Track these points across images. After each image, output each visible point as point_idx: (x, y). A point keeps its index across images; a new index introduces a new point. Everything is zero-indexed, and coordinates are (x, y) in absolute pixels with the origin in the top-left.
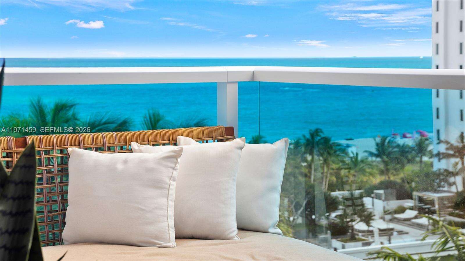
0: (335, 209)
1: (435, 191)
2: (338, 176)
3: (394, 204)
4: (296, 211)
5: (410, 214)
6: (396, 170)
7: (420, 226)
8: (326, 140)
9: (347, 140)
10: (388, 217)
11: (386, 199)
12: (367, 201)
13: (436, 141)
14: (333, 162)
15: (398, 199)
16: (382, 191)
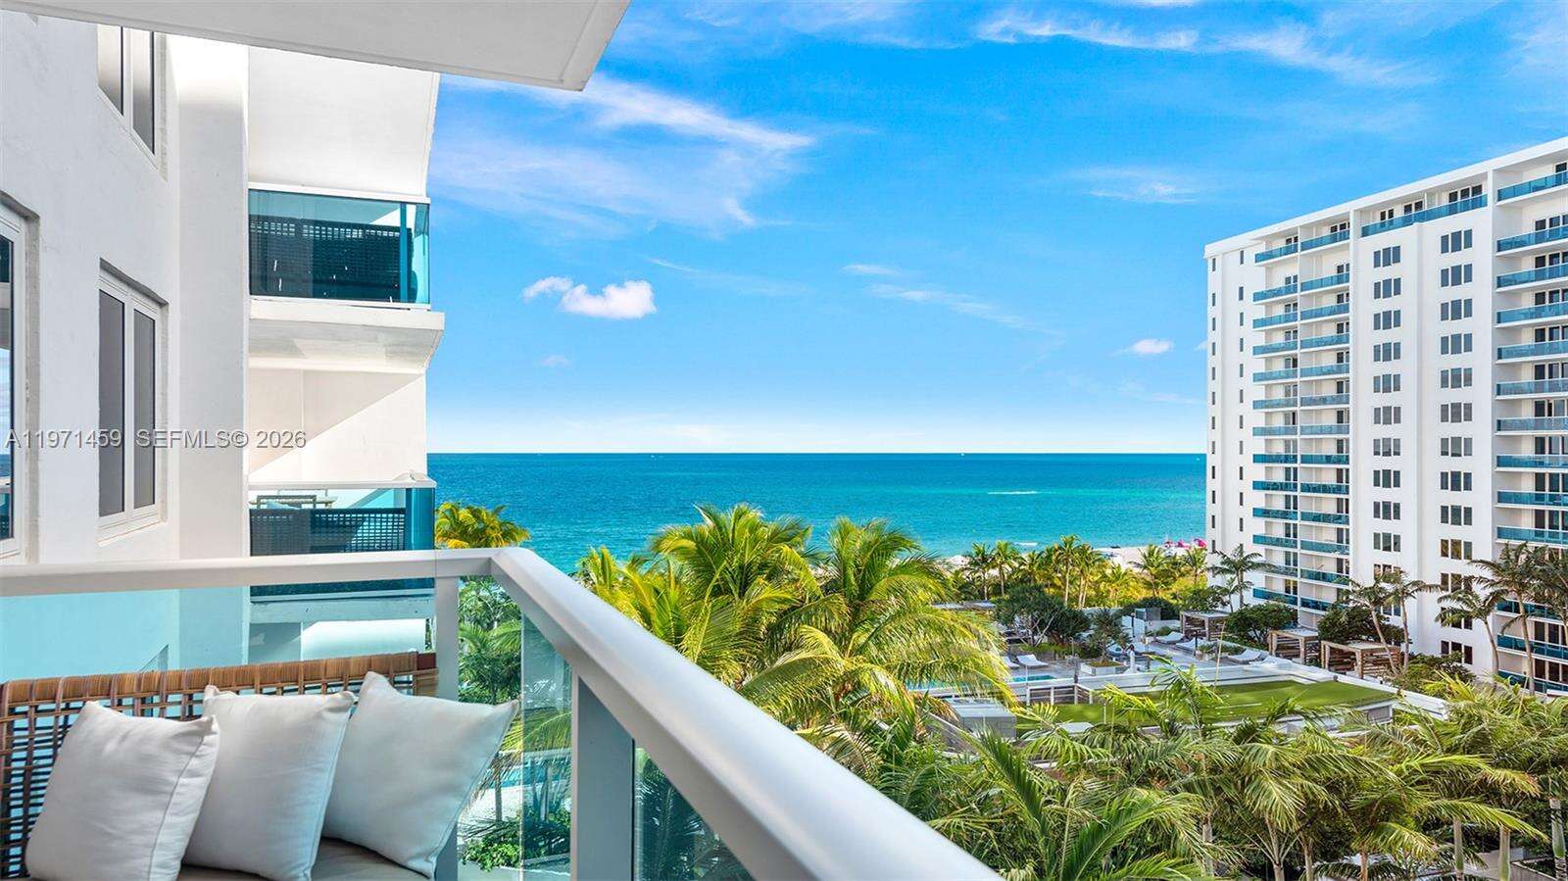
0: (1087, 629)
1: (1206, 610)
2: (1097, 590)
3: (1157, 625)
4: (1042, 630)
5: (1174, 636)
6: (1166, 584)
7: (1187, 651)
8: (1083, 551)
9: (1113, 547)
10: (1148, 640)
11: (1149, 619)
12: (1126, 621)
13: (1210, 549)
14: (1091, 574)
15: (1162, 619)
16: (1144, 610)
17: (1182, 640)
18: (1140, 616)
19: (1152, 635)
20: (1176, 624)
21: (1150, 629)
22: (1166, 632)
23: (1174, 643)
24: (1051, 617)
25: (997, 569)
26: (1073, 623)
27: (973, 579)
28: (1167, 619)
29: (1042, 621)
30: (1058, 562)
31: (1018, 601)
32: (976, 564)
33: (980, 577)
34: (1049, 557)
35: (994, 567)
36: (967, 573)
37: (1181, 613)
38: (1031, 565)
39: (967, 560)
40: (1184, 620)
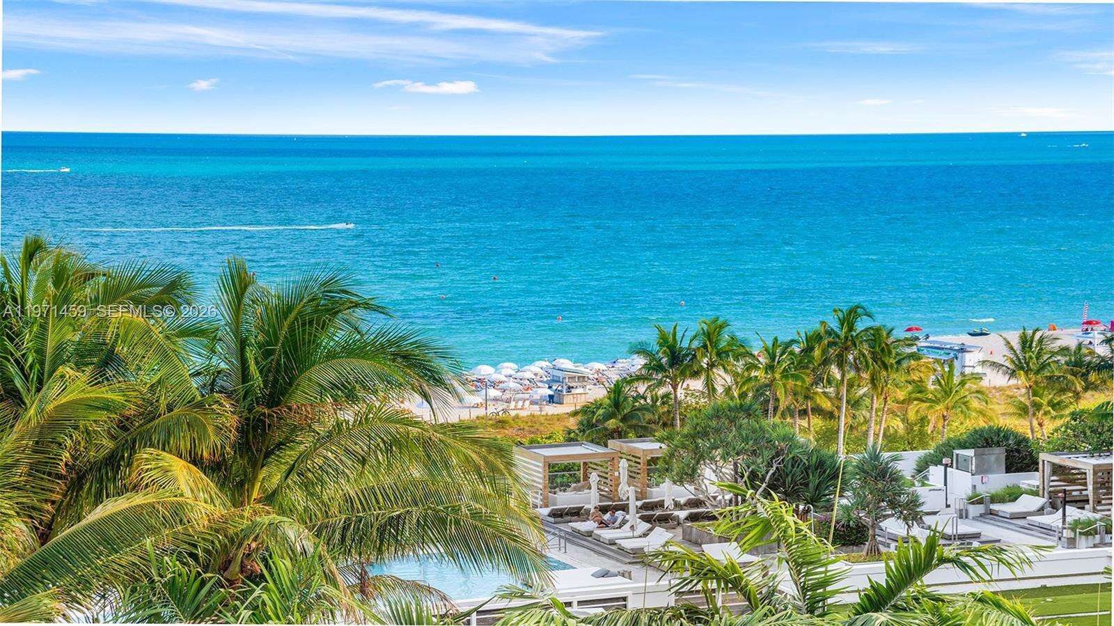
7: (1046, 531)
12: (934, 474)
15: (1008, 470)
16: (970, 453)
17: (1041, 511)
18: (962, 465)
19: (980, 502)
20: (1029, 480)
21: (981, 489)
22: (1013, 495)
23: (1022, 516)
24: (770, 465)
25: (703, 377)
26: (814, 480)
27: (655, 400)
28: (1018, 470)
29: (753, 476)
30: (826, 362)
31: (705, 434)
32: (659, 368)
33: (667, 396)
34: (808, 350)
35: (696, 374)
36: (642, 388)
37: (1043, 456)
38: (770, 368)
39: (639, 362)
40: (1048, 470)
